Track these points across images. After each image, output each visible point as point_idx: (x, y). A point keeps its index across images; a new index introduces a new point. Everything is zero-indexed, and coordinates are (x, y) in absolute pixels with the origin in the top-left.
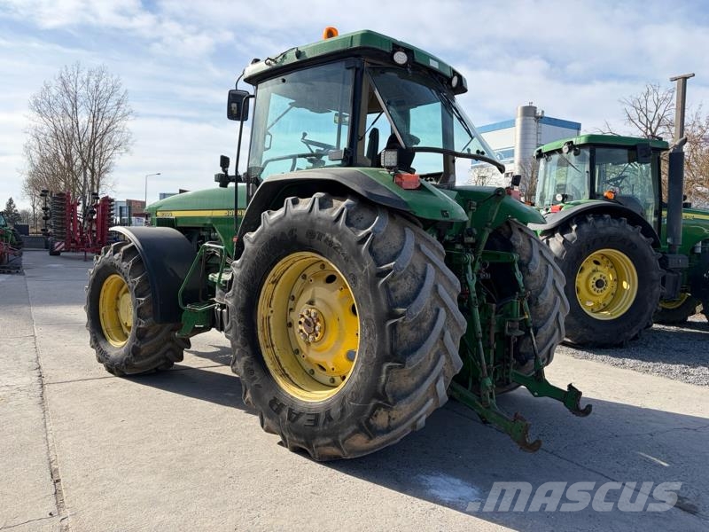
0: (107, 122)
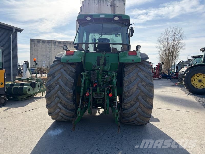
0: (176, 42)
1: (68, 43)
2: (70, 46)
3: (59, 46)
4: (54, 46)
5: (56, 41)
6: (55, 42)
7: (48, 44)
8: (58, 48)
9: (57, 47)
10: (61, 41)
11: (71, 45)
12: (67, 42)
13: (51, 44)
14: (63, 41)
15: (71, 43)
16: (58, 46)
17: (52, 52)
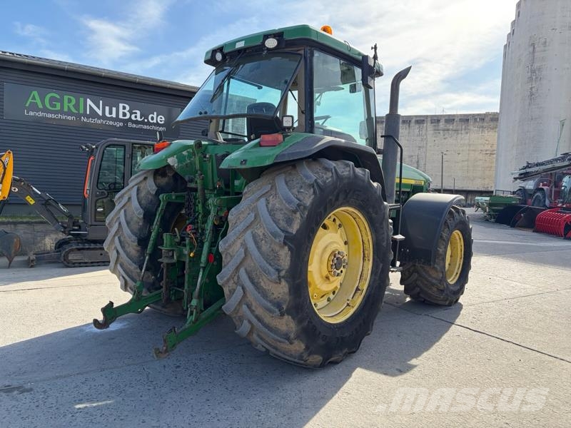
1: (476, 119)
2: (483, 127)
3: (448, 130)
4: (432, 132)
5: (441, 116)
6: (436, 120)
7: (417, 126)
8: (444, 135)
9: (441, 132)
10: (454, 115)
11: (485, 124)
12: (474, 115)
13: (425, 125)
14: (461, 115)
15: (486, 119)
16: (444, 130)
17: (426, 147)
